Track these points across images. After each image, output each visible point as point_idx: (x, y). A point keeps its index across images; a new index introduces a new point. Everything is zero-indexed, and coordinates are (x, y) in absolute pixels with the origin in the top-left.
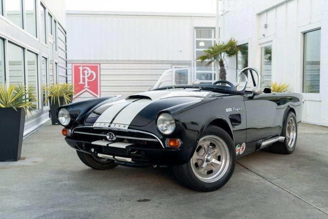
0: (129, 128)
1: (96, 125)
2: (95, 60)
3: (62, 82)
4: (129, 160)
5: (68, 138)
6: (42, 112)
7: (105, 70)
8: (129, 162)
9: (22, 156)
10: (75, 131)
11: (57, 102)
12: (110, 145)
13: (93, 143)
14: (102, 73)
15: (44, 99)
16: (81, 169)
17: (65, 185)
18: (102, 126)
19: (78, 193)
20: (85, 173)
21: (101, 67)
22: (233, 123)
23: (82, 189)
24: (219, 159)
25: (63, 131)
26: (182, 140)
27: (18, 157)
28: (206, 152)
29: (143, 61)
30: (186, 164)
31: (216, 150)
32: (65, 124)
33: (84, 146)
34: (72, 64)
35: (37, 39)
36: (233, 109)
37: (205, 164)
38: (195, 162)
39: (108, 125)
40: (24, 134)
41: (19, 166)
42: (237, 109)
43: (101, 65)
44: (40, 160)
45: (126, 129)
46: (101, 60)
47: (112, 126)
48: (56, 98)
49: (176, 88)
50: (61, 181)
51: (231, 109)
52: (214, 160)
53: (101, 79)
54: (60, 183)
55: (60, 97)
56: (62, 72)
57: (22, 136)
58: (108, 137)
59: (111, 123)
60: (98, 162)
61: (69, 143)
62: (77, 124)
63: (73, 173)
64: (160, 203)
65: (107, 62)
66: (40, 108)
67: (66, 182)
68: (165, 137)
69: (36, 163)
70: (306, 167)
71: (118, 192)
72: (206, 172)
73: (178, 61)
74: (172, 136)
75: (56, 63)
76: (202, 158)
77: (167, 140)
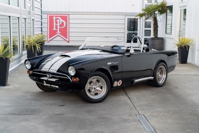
0: (57, 72)
1: (43, 70)
2: (65, 12)
3: (37, 32)
4: (57, 87)
5: (30, 75)
6: (22, 55)
7: (73, 20)
8: (57, 88)
9: (8, 83)
10: (33, 72)
11: (31, 49)
12: (48, 80)
13: (41, 78)
14: (70, 22)
15: (23, 46)
16: (38, 91)
17: (28, 98)
18: (45, 70)
19: (33, 102)
20: (40, 93)
21: (70, 18)
22: (112, 70)
23: (35, 100)
24: (101, 88)
25: (28, 71)
26: (79, 78)
27: (6, 84)
28: (94, 85)
29: (102, 13)
30: (83, 90)
31: (100, 83)
32: (28, 68)
33: (37, 79)
34: (48, 14)
35: (19, 8)
36: (112, 63)
37: (93, 90)
38: (88, 89)
39: (48, 70)
40: (9, 71)
41: (6, 89)
42: (116, 63)
43: (70, 15)
44: (17, 86)
45: (55, 72)
46: (70, 12)
47: (50, 70)
48: (31, 46)
49: (90, 49)
50: (27, 96)
51: (111, 63)
52: (98, 88)
53: (70, 26)
54: (26, 97)
55: (33, 46)
56: (37, 25)
57: (8, 72)
58: (48, 76)
59: (49, 69)
60: (47, 88)
61: (31, 78)
62: (34, 69)
63: (33, 93)
64: (69, 107)
65: (75, 13)
66: (21, 53)
67: (29, 97)
68: (72, 77)
69: (15, 88)
70: (159, 94)
71: (52, 102)
72: (94, 94)
73: (130, 13)
74: (75, 76)
75: (33, 19)
76: (92, 87)
77: (73, 78)
